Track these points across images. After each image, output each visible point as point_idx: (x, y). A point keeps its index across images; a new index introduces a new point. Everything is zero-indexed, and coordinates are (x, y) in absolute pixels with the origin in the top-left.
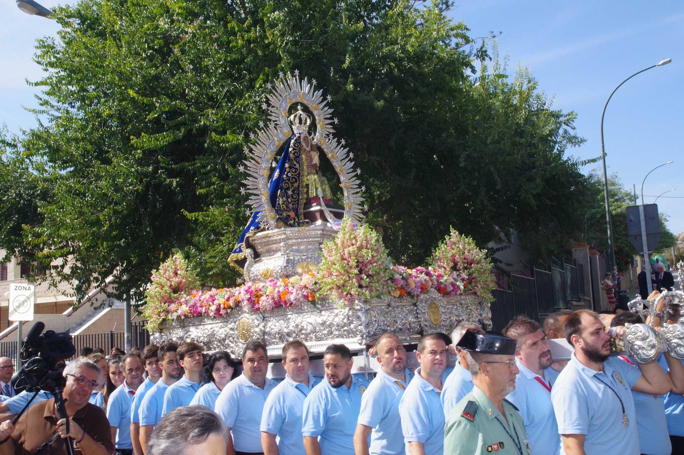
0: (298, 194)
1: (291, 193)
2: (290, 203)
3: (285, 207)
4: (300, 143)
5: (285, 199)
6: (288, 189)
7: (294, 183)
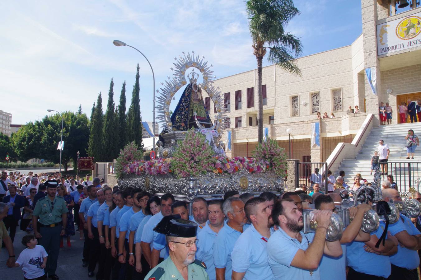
0: (188, 114)
1: (184, 113)
2: (182, 118)
3: (179, 121)
4: (191, 88)
5: (179, 116)
6: (182, 111)
7: (186, 108)
